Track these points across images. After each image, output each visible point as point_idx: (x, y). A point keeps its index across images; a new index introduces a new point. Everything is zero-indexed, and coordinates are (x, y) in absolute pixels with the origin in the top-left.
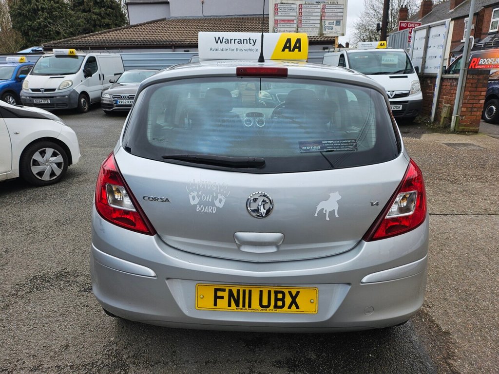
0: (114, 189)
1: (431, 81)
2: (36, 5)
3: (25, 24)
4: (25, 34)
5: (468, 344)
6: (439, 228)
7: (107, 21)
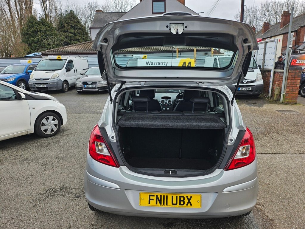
0: (98, 144)
1: (268, 73)
2: (37, 28)
3: (30, 39)
4: (30, 45)
5: (283, 226)
6: (270, 162)
7: (78, 37)
